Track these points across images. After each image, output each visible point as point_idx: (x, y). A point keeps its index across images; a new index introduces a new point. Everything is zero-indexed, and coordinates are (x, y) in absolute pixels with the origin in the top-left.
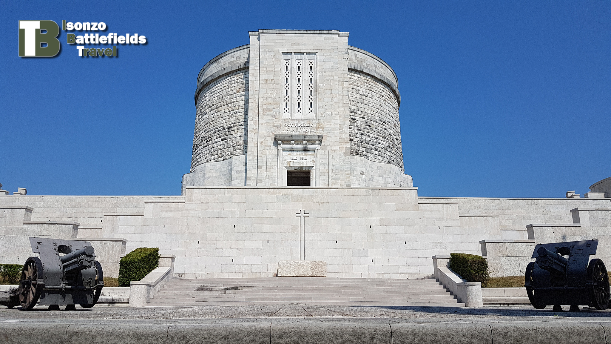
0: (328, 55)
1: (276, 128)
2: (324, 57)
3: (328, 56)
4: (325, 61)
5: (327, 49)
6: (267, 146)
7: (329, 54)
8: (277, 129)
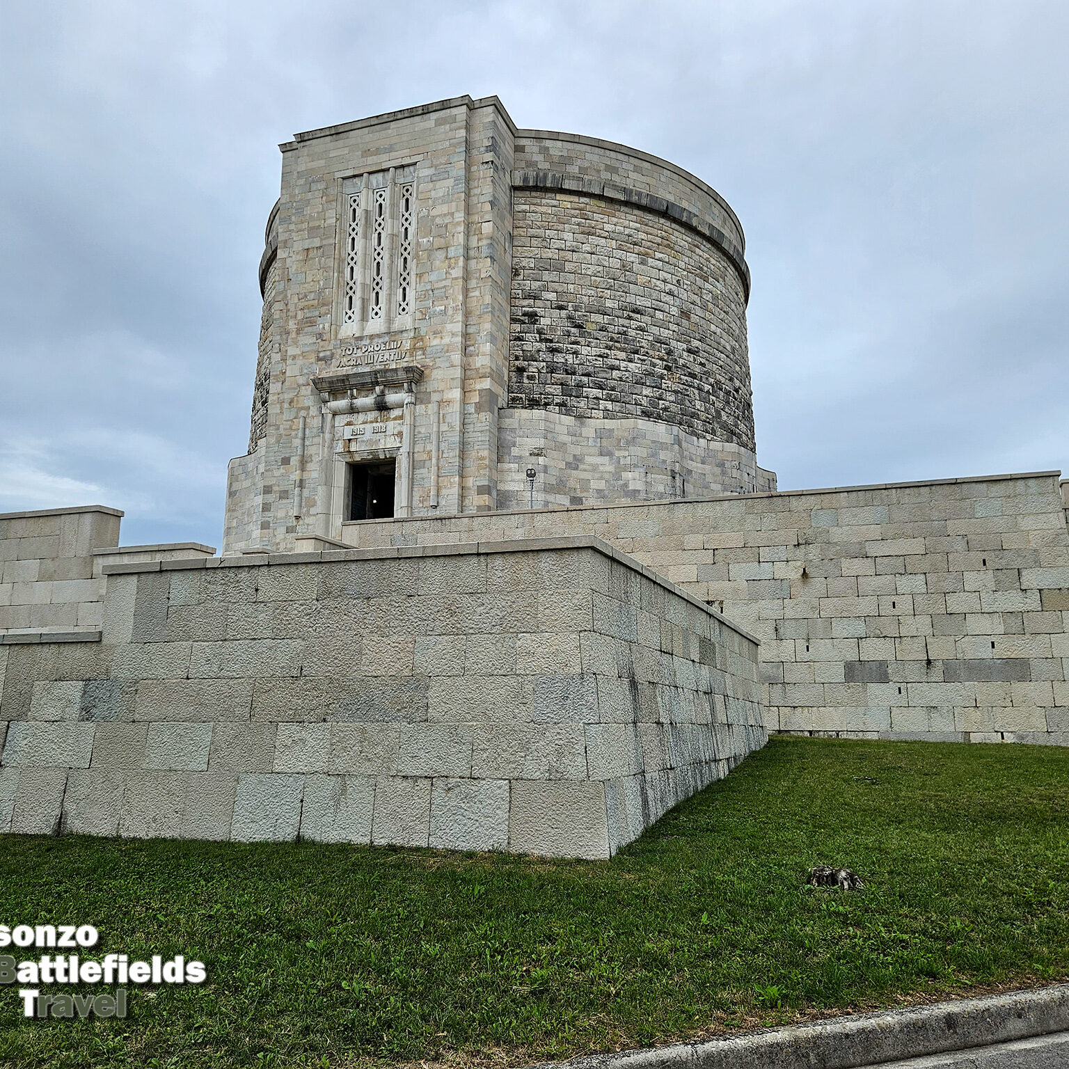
0: (442, 164)
1: (324, 362)
2: (431, 171)
3: (442, 166)
4: (434, 179)
5: (441, 147)
6: (302, 408)
7: (443, 160)
8: (323, 366)
